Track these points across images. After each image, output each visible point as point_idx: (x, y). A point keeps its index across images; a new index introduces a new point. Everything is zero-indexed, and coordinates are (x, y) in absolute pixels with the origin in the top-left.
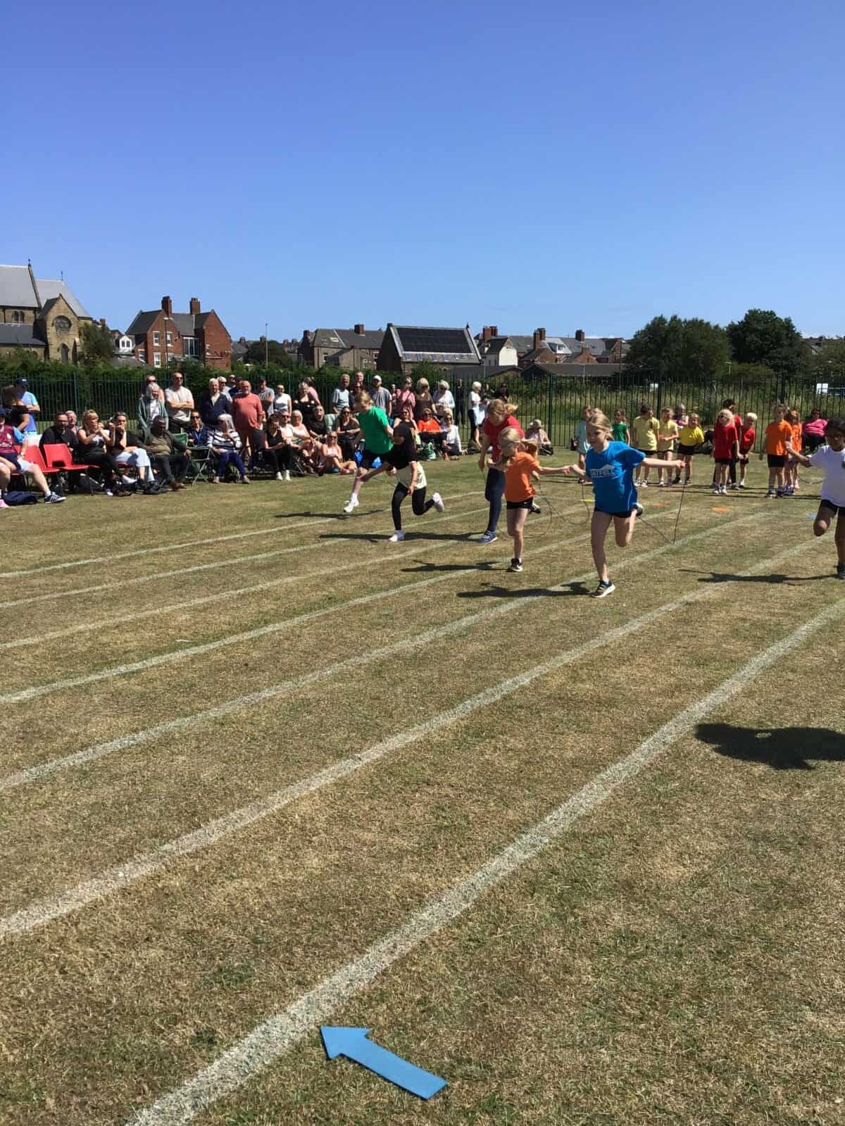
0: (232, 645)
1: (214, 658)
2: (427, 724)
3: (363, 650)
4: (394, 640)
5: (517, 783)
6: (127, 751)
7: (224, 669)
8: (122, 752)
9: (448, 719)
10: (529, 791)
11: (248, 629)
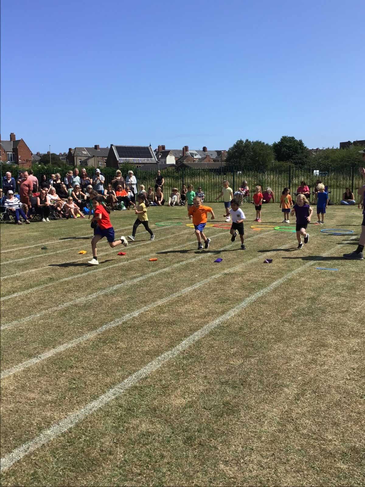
2: (81, 338)
5: (116, 364)
9: (92, 335)
10: (121, 368)
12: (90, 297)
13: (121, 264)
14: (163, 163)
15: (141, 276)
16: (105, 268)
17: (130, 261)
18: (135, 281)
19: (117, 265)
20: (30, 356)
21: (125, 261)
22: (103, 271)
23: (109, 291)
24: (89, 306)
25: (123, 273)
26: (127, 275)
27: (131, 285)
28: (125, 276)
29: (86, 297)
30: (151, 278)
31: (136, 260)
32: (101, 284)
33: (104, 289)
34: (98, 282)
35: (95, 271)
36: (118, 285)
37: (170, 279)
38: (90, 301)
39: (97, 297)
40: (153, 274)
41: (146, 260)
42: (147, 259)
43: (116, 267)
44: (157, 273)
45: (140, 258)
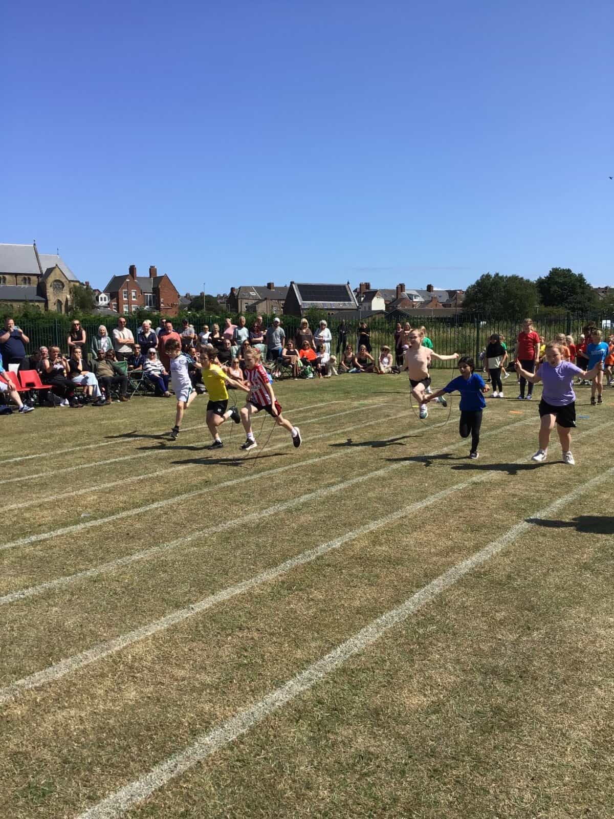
0: (122, 519)
1: (104, 529)
2: (253, 580)
3: (220, 522)
4: (246, 513)
5: (309, 628)
6: (15, 603)
7: (110, 538)
8: (11, 604)
9: (270, 576)
10: (318, 634)
11: (138, 506)
12: (265, 514)
13: (310, 461)
14: (367, 309)
15: (341, 482)
16: (286, 468)
17: (323, 458)
18: (333, 489)
19: (304, 463)
20: (177, 606)
21: (316, 457)
22: (283, 472)
23: (294, 504)
24: (264, 527)
25: (313, 477)
26: (319, 479)
27: (327, 497)
28: (317, 482)
29: (259, 514)
30: (357, 485)
31: (333, 456)
32: (280, 493)
33: (286, 501)
34: (276, 489)
35: (271, 471)
36: (307, 496)
37: (387, 489)
38: (264, 519)
39: (276, 514)
40: (360, 479)
41: (347, 456)
42: (349, 455)
43: (302, 466)
44: (366, 478)
45: (339, 454)
